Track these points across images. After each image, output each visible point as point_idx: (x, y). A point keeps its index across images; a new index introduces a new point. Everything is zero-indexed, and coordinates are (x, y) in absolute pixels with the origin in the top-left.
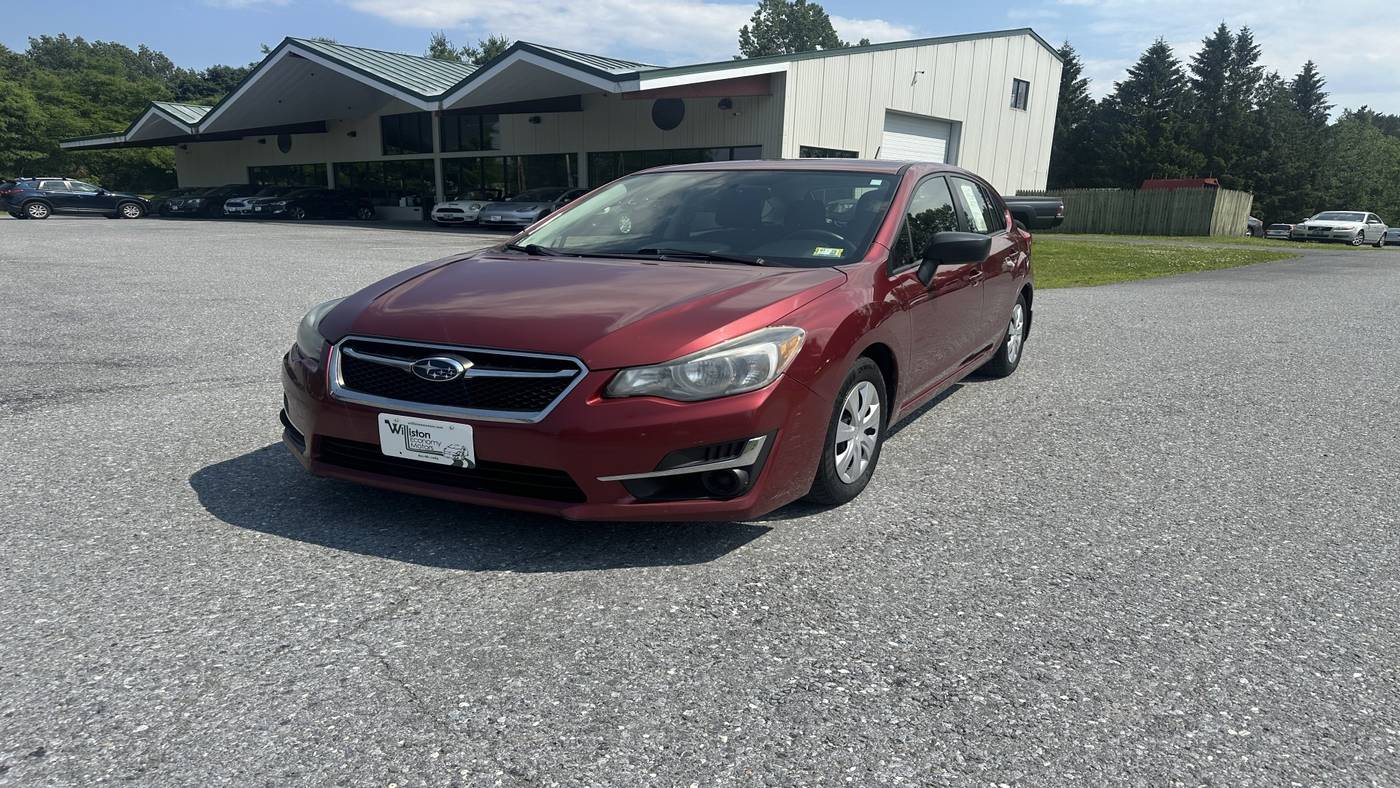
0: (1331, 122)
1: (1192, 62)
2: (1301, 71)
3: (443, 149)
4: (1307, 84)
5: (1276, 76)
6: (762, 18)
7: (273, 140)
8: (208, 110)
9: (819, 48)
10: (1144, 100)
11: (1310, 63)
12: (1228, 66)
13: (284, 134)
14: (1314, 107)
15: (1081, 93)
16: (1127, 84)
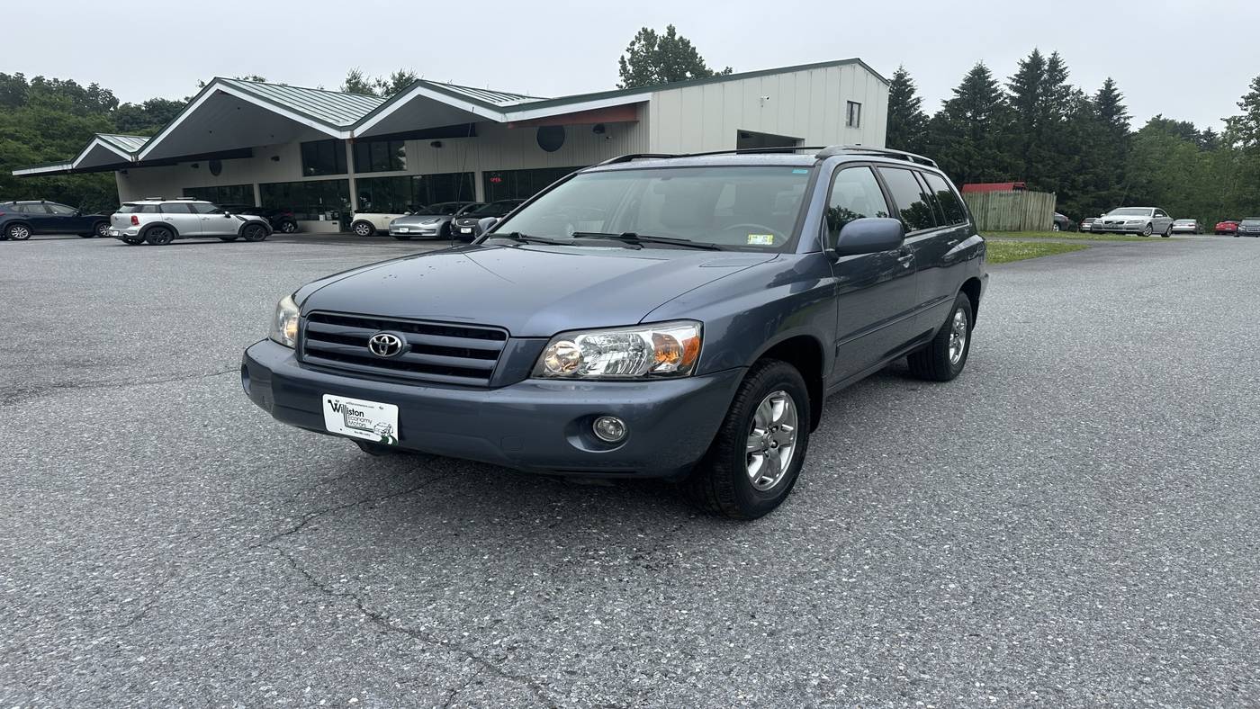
1: (1010, 82)
2: (1103, 87)
3: (356, 171)
4: (1108, 98)
5: (1080, 92)
6: (636, 49)
7: (205, 165)
8: (147, 140)
9: (688, 74)
10: (969, 115)
11: (1110, 80)
12: (1041, 85)
13: (215, 160)
14: (1115, 117)
15: (915, 110)
16: (953, 101)
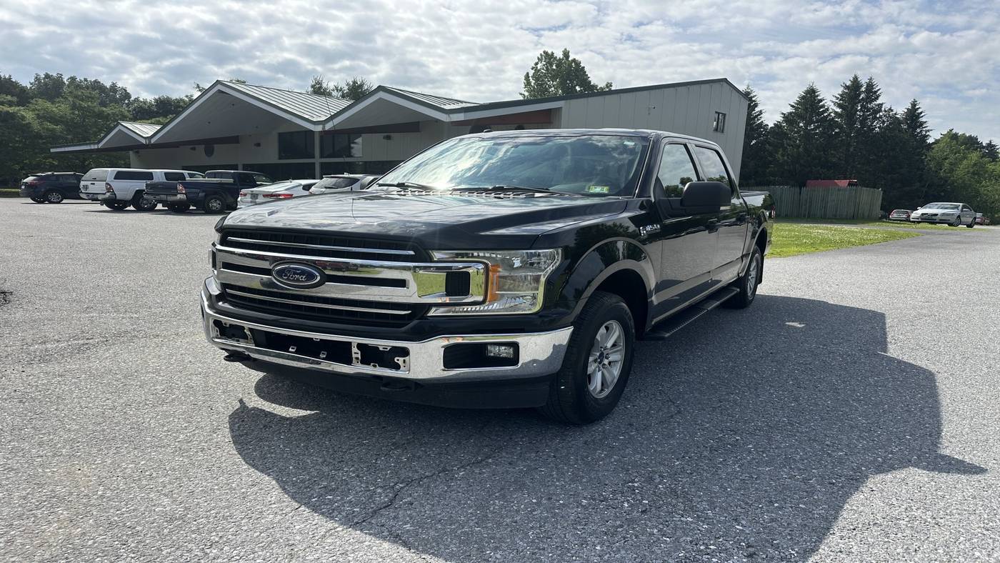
0: (930, 141)
1: (834, 100)
2: (909, 106)
3: (322, 156)
4: (913, 115)
5: (891, 110)
6: (539, 68)
7: (201, 148)
8: (158, 128)
9: (578, 88)
10: (801, 125)
11: (915, 101)
12: (859, 102)
13: (209, 145)
14: (918, 130)
15: (758, 120)
16: (791, 113)
